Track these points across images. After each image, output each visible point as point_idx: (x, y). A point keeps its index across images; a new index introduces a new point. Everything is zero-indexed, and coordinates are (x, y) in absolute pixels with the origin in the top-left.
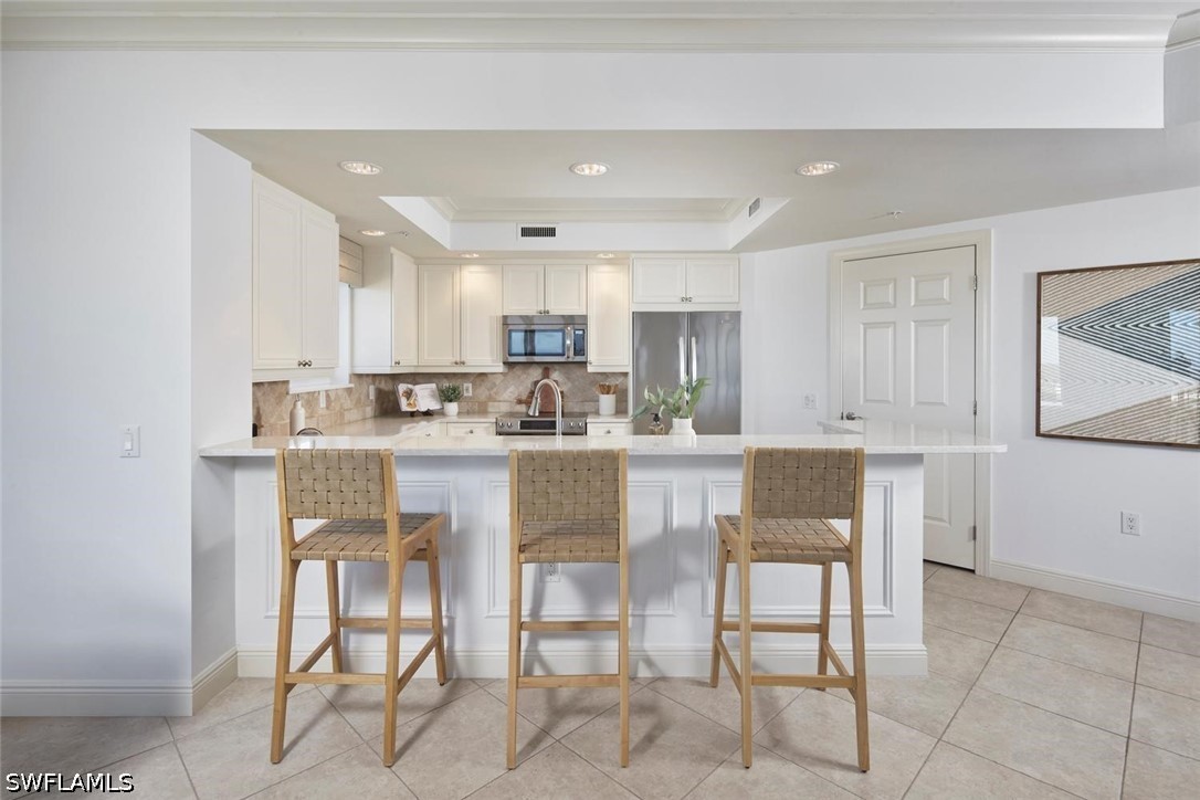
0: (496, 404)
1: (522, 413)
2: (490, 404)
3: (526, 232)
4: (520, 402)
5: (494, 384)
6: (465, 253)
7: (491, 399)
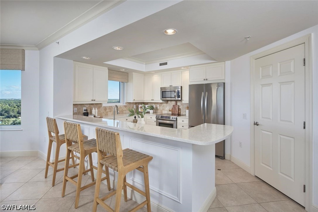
0: (164, 111)
1: (170, 114)
2: (163, 111)
3: (161, 65)
4: (170, 111)
5: (164, 106)
6: (151, 71)
7: (163, 110)
